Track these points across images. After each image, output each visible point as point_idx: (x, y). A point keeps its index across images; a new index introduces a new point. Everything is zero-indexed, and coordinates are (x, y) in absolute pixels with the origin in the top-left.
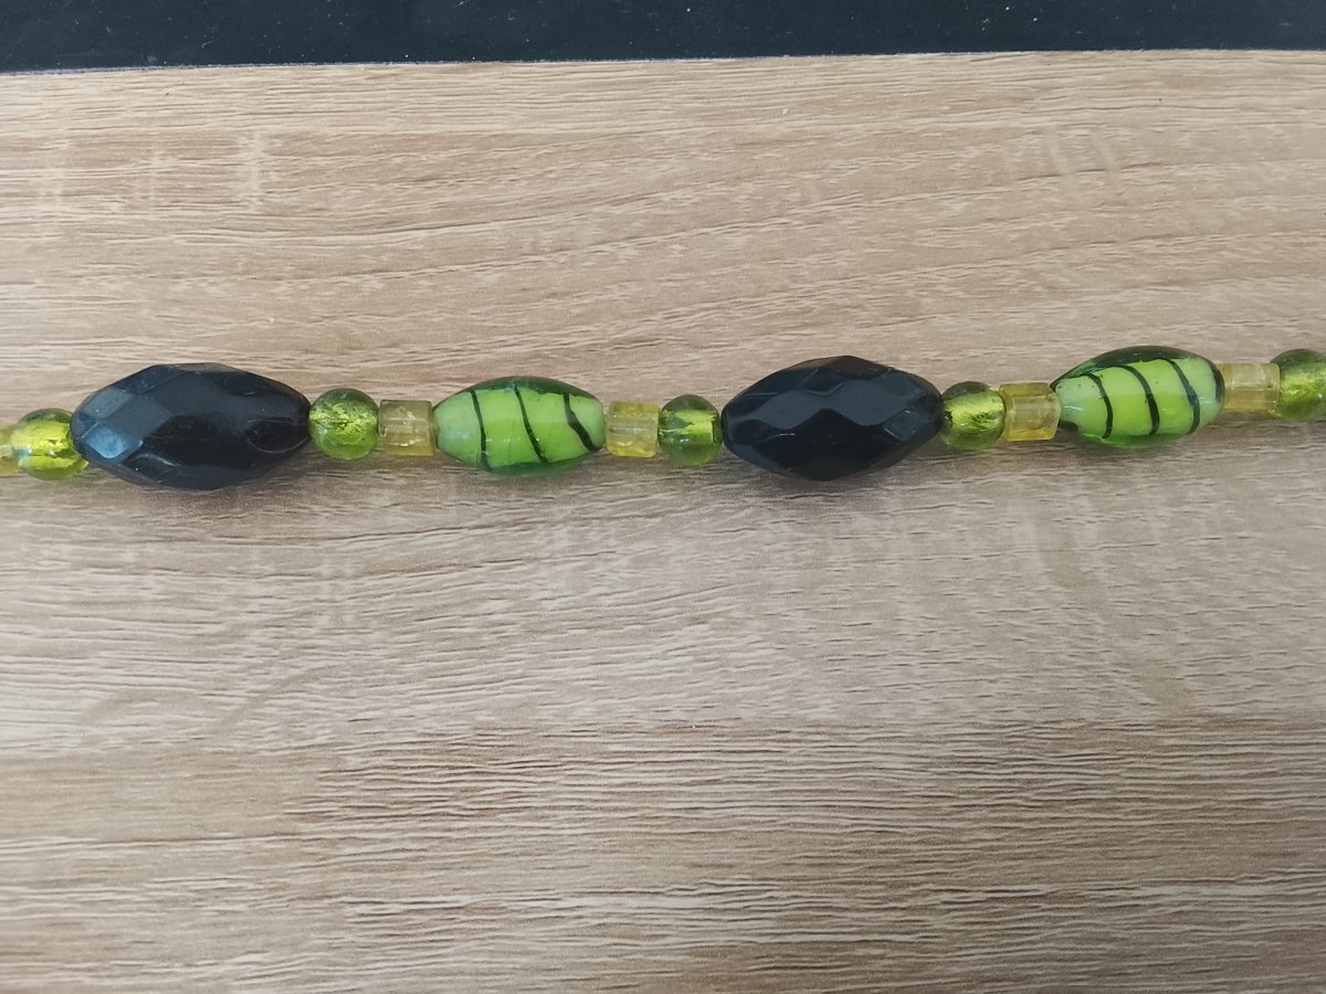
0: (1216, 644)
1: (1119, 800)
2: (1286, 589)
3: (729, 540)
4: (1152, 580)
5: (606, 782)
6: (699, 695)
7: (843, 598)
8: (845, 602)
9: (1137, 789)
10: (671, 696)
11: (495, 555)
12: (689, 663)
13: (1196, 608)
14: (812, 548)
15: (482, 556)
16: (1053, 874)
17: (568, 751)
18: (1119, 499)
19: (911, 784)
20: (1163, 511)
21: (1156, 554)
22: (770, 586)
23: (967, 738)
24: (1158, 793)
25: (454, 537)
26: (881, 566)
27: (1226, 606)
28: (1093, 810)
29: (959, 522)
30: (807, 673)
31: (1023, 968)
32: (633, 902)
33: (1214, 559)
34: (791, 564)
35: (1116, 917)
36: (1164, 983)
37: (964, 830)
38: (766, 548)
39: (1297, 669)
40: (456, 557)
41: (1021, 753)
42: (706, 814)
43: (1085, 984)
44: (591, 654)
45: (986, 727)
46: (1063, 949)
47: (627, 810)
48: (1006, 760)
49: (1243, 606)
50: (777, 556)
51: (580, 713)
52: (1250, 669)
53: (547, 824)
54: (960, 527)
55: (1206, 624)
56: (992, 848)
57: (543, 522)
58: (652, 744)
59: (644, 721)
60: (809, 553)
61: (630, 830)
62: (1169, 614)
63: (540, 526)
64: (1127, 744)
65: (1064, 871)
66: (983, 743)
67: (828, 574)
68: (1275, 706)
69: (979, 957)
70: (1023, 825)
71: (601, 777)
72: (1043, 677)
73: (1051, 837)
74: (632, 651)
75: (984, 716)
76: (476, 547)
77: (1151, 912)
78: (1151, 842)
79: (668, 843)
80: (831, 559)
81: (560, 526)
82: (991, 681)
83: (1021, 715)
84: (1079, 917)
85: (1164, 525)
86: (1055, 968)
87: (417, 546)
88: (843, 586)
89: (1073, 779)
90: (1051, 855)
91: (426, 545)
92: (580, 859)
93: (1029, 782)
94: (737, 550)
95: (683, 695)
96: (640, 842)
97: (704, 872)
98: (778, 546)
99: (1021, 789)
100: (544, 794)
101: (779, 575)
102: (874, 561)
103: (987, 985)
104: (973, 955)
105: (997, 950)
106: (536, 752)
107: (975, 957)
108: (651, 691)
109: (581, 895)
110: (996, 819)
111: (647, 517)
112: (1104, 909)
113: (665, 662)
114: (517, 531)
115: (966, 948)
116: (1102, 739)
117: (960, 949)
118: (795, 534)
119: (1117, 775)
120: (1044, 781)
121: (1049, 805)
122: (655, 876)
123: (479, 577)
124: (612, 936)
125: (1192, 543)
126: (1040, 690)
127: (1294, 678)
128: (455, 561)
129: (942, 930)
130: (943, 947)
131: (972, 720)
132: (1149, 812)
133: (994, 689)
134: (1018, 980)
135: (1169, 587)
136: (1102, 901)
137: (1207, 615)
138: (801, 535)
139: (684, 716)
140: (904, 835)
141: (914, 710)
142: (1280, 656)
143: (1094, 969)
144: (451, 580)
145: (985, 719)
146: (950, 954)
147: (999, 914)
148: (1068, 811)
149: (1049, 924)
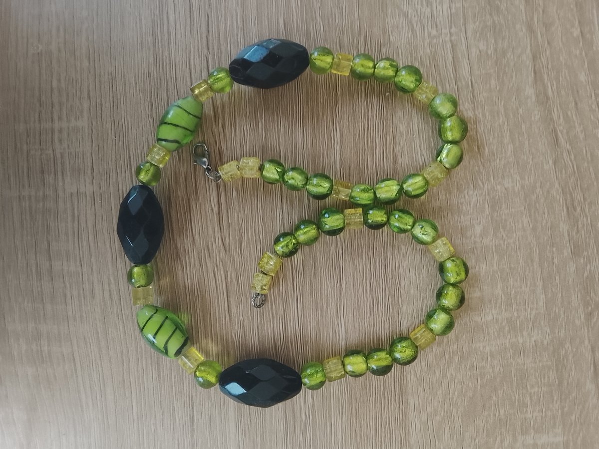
0: (433, 362)
1: (374, 315)
2: (456, 394)
3: (469, 178)
4: (458, 341)
5: (377, 136)
6: (407, 168)
7: (446, 221)
8: (444, 221)
9: (378, 323)
10: (407, 158)
11: (460, 90)
12: (419, 163)
13: (447, 356)
14: (466, 209)
15: (460, 85)
16: (348, 289)
17: (387, 123)
18: (492, 332)
19: (378, 242)
20: (488, 349)
21: (469, 344)
22: (450, 193)
23: (394, 263)
24: (376, 330)
25: (468, 74)
26: (460, 236)
27: (448, 368)
28: (370, 306)
29: (479, 267)
30: (416, 206)
32: (338, 148)
33: (468, 367)
34: (459, 202)
35: (334, 310)
37: (363, 260)
38: (466, 192)
39: (424, 393)
40: (459, 76)
41: (389, 282)
42: (366, 171)
44: (422, 128)
45: (398, 271)
46: (324, 290)
47: (367, 144)
48: (387, 277)
49: (448, 375)
50: (463, 196)
51: (400, 126)
52: (424, 373)
53: (363, 118)
54: (477, 267)
55: (440, 359)
56: (356, 269)
57: (474, 106)
58: (390, 151)
59: (398, 148)
60: (464, 208)
61: (361, 146)
62: (444, 344)
63: (473, 106)
64: (393, 322)
65: (349, 293)
66: (392, 269)
67: (456, 215)
68: (409, 381)
69: (322, 262)
70: (364, 281)
71: (378, 135)
72: (418, 293)
73: (361, 290)
74: (424, 143)
75: (402, 270)
76: (463, 82)
77: (336, 323)
78: (359, 326)
79: (357, 159)
80: (462, 217)
81: (473, 113)
82: (415, 274)
83: (403, 283)
84: (334, 298)
85: (481, 348)
86: (318, 287)
87: (463, 61)
88: (451, 221)
89: (380, 300)
90: (355, 289)
91: (464, 65)
92: (351, 130)
93: (379, 284)
94: (465, 181)
95: (407, 162)
96: (357, 149)
97: (348, 171)
98: (467, 197)
99: (377, 281)
100: (372, 116)
101: (454, 197)
102: (462, 233)
103: (313, 263)
104: (323, 260)
105: (324, 268)
106: (387, 112)
108: (409, 150)
109: (340, 130)
110: (366, 271)
111: (478, 146)
112: (337, 306)
113: (419, 155)
114: (470, 97)
116: (395, 312)
117: (324, 255)
118: (472, 204)
119: (382, 316)
120: (380, 289)
121: (371, 290)
122: (346, 155)
123: (451, 85)
124: (328, 142)
125: (474, 359)
126: (412, 291)
127: (420, 391)
128: (458, 76)
129: (330, 249)
130: (325, 250)
131: (401, 265)
132: (370, 326)
133: (413, 275)
134: (315, 274)
135: (455, 347)
136: (340, 305)
137: (444, 360)
138: (472, 206)
139: (400, 162)
140: (360, 239)
141: (404, 245)
142: (429, 386)
144: (450, 74)
145: (401, 270)
147: (335, 269)
148: (369, 297)
149: (332, 286)
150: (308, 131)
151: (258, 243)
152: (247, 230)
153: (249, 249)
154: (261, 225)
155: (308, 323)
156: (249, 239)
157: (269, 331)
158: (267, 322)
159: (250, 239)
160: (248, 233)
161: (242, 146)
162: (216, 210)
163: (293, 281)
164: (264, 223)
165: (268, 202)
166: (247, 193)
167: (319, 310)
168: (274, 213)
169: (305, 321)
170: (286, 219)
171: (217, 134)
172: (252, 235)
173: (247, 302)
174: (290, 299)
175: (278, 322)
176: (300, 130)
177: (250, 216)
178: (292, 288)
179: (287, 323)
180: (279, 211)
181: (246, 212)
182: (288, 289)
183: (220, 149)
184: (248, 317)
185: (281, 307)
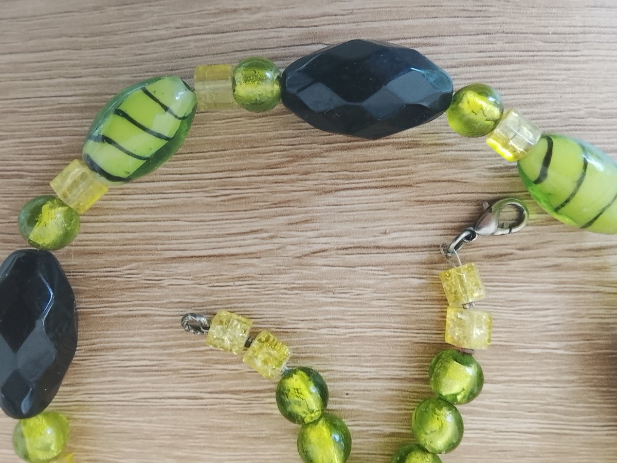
31: (238, 444)
36: (145, 428)
43: (199, 432)
46: (210, 454)
69: (266, 453)
86: (217, 443)
103: (264, 436)
104: (270, 455)
105: (254, 457)
107: (269, 453)
115: (274, 459)
134: (242, 437)
143: (191, 440)
146: (285, 456)
150: (531, 444)
151: (311, 325)
152: (339, 304)
153: (301, 305)
154: (345, 334)
155: (147, 418)
156: (320, 306)
157: (138, 339)
158: (156, 334)
159: (320, 309)
160: (331, 304)
161: (512, 304)
162: (384, 241)
163: (233, 392)
164: (351, 339)
165: (392, 350)
166: (413, 308)
167: (173, 442)
168: (368, 361)
169: (153, 413)
170: (355, 386)
171: (542, 251)
172: (328, 312)
173: (196, 295)
174: (197, 384)
175: (153, 357)
176: (534, 427)
177: (364, 310)
178: (218, 389)
179: (150, 376)
180: (372, 372)
181: (374, 303)
182: (216, 380)
183: (511, 257)
184: (166, 296)
185: (181, 365)
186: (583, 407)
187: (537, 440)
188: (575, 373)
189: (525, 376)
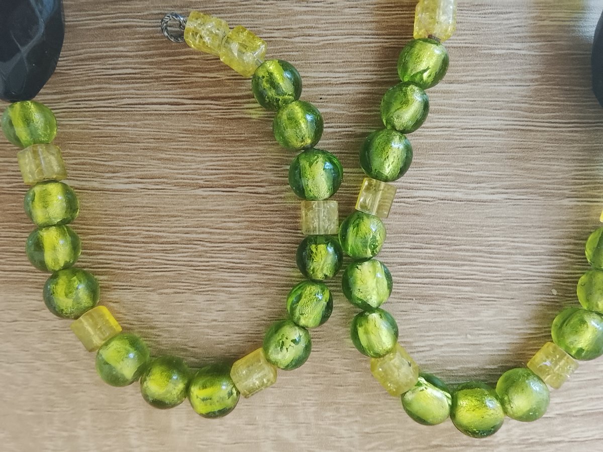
0: (61, 339)
1: (143, 242)
2: (8, 374)
3: (384, 426)
4: (96, 385)
5: (474, 268)
6: (410, 319)
7: (308, 380)
8: (307, 378)
9: (130, 249)
10: (428, 320)
11: (547, 422)
12: (415, 342)
13: (69, 364)
14: (326, 417)
15: (556, 422)
16: (192, 200)
17: (499, 289)
18: (109, 443)
19: (275, 258)
20: (82, 433)
21: (91, 403)
22: (357, 391)
23: (236, 285)
24: (117, 245)
25: (573, 436)
26: (280, 402)
27: (49, 365)
28: (161, 237)
29: (222, 432)
30: (337, 330)
31: (218, 146)
32: (458, 195)
33: (52, 397)
34: (342, 406)
35: (156, 172)
36: (130, 132)
37: (245, 229)
38: (358, 419)
39: (9, 320)
40: (573, 422)
41: (203, 274)
42: (408, 245)
43: (182, 135)
44: (483, 351)
45: (223, 291)
46: (192, 156)
47: (461, 250)
48: (213, 270)
49: (38, 364)
50: (351, 413)
51: (491, 312)
52: (41, 322)
53: (512, 244)
54: (222, 428)
55: (66, 353)
56: (229, 217)
57: (514, 444)
58: (442, 290)
59: (447, 305)
60: (329, 414)
61: (459, 238)
62: (89, 361)
63: (516, 442)
64: (132, 277)
65: (185, 201)
66: (225, 281)
67: (317, 398)
68: (29, 297)
69: (246, 154)
70: (207, 230)
71: (477, 271)
72: (181, 322)
73: (190, 222)
74: (455, 352)
75: (223, 298)
76: (560, 428)
77: (132, 174)
78: (126, 216)
79: (434, 229)
80: (313, 409)
81: (502, 441)
82: (215, 320)
83: (199, 298)
84: (179, 174)
85: (82, 423)
86: (199, 145)
87: (598, 429)
88: (307, 389)
89: (171, 256)
90: (192, 211)
91: (592, 431)
92: (490, 222)
93: (200, 256)
94: (378, 419)
95: (421, 320)
96: (453, 230)
97: (411, 211)
98: (348, 420)
99: (206, 252)
100: (515, 262)
101: (350, 399)
102: (284, 406)
103: (243, 138)
104: (249, 156)
105: (234, 158)
106: (520, 289)
107: (248, 154)
108: (443, 324)
109: (491, 201)
110: (224, 234)
111: (441, 446)
112: (162, 178)
113: (432, 343)
114: (532, 439)
115: (253, 160)
116: (148, 281)
117: (256, 160)
118: (337, 428)
119: (142, 258)
120: (190, 256)
121: (190, 241)
122: (443, 209)
123: (558, 407)
124: (472, 176)
125: (64, 409)
126: (184, 314)
127: (13, 315)
128: (573, 419)
129: (267, 171)
130: (267, 161)
131: (231, 296)
132: (125, 234)
133: (214, 315)
134: (223, 140)
135: (86, 380)
136: (164, 183)
137: (63, 359)
138: (333, 427)
139: (421, 306)
140: (283, 227)
141: (268, 303)
142: (19, 329)
143: (174, 143)
144: (576, 406)
145: (223, 296)
146: (263, 157)
147: (230, 178)
148: (178, 237)
149: (199, 171)
150: (496, 140)
151: (286, 34)
152: (313, 12)
153: (276, 15)
154: (318, 42)
155: (132, 123)
156: (295, 15)
157: (121, 49)
158: (138, 44)
159: (294, 18)
160: (305, 13)
161: (477, 8)
163: (212, 99)
164: (324, 46)
165: (363, 55)
166: (384, 15)
167: (157, 145)
168: (340, 67)
169: (137, 117)
170: (328, 91)
172: (302, 21)
173: (175, 6)
174: (179, 91)
175: (136, 66)
176: (499, 124)
177: (339, 18)
178: (198, 96)
179: (133, 83)
180: (344, 77)
181: (347, 10)
182: (196, 87)
184: (147, 9)
185: (163, 73)
186: (547, 105)
187: (503, 136)
188: (538, 72)
189: (490, 75)
